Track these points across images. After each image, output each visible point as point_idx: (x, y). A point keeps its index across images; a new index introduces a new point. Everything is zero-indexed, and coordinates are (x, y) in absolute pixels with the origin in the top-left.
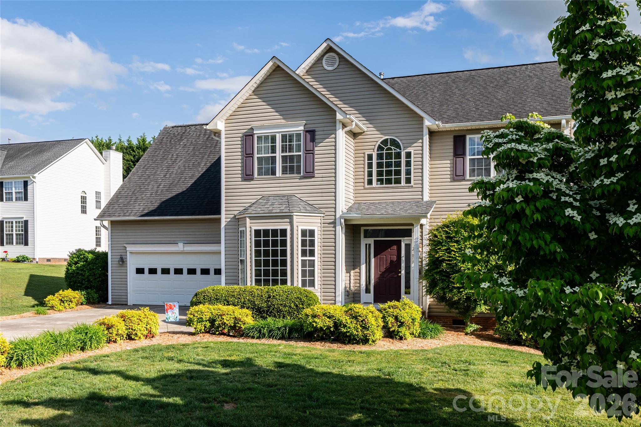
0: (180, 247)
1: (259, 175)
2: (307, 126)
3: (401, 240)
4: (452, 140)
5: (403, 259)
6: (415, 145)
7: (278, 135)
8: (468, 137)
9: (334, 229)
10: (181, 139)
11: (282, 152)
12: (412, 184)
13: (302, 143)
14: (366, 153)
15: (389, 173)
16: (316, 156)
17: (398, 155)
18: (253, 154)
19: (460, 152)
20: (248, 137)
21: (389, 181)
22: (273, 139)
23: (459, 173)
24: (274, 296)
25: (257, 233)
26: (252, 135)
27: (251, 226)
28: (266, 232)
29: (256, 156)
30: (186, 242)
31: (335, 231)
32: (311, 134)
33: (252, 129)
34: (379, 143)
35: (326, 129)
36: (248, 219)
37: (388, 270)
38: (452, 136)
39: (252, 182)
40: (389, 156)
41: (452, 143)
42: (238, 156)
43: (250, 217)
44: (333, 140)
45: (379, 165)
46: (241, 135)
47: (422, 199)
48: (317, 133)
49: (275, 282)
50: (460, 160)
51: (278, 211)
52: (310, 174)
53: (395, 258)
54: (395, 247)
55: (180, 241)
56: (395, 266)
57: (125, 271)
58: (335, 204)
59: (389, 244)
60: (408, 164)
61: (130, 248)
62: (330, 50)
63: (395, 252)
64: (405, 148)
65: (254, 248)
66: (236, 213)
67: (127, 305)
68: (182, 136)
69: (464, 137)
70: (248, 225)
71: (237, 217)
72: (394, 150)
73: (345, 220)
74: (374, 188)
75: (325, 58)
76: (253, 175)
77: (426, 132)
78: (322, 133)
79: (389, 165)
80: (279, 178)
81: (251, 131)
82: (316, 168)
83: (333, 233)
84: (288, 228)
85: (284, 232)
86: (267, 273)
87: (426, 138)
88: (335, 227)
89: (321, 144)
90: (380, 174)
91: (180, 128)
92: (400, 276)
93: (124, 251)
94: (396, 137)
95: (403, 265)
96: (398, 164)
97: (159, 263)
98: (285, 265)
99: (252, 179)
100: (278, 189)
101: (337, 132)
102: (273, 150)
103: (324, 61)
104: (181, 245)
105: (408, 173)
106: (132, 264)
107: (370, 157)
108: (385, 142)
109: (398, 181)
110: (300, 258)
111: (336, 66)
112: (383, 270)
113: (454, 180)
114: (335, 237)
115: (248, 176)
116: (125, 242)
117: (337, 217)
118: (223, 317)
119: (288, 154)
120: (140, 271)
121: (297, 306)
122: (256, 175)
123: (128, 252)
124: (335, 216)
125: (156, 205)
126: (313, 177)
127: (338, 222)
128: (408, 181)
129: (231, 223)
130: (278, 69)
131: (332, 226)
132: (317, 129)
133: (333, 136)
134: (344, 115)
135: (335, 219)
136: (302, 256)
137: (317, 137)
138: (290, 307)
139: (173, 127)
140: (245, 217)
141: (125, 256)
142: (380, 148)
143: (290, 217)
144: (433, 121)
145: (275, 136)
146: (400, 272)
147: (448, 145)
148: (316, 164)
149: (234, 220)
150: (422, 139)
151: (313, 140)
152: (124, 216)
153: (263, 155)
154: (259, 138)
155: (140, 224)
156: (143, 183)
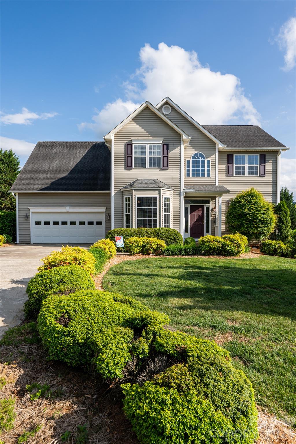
0: (67, 209)
1: (135, 167)
2: (164, 141)
3: (204, 206)
4: (226, 156)
5: (205, 215)
6: (212, 157)
7: (147, 145)
8: (234, 155)
9: (179, 198)
10: (52, 149)
11: (149, 155)
12: (210, 177)
13: (161, 150)
14: (186, 160)
15: (198, 171)
16: (169, 158)
17: (203, 162)
18: (132, 155)
19: (230, 162)
20: (129, 146)
21: (198, 175)
22: (144, 148)
23: (230, 173)
24: (161, 233)
25: (139, 199)
26: (131, 145)
27: (136, 195)
28: (144, 198)
29: (134, 156)
30: (70, 206)
31: (180, 199)
32: (167, 146)
33: (131, 141)
34: (193, 155)
35: (175, 144)
36: (133, 191)
37: (197, 221)
38: (227, 154)
39: (131, 171)
40: (198, 162)
41: (226, 158)
42: (122, 156)
43: (134, 190)
44: (179, 150)
45: (193, 166)
46: (124, 144)
47: (216, 185)
48: (169, 146)
49: (150, 226)
50: (230, 166)
51: (152, 187)
52: (165, 168)
53: (201, 215)
54: (201, 209)
55: (68, 206)
56: (201, 218)
57: (29, 223)
58: (180, 184)
59: (198, 207)
60: (208, 166)
61: (32, 210)
62: (166, 103)
63: (201, 212)
64: (207, 158)
65: (137, 207)
66: (121, 188)
67: (30, 243)
68: (52, 148)
69: (232, 155)
70: (134, 194)
71: (121, 190)
72: (201, 159)
73: (186, 193)
74: (190, 178)
75: (164, 107)
76: (132, 166)
77: (217, 151)
78: (173, 146)
79: (198, 166)
80: (148, 169)
81: (131, 142)
82: (169, 164)
83: (179, 200)
84: (158, 196)
85: (155, 199)
86: (144, 221)
87: (217, 154)
88: (180, 197)
89: (172, 152)
90: (193, 171)
91: (49, 143)
92: (204, 224)
93: (28, 211)
94: (202, 152)
95: (205, 218)
96: (203, 166)
97: (51, 219)
98: (156, 217)
99: (131, 169)
100: (147, 175)
101: (181, 146)
102: (144, 153)
103: (163, 109)
104: (67, 208)
105: (208, 171)
106: (33, 219)
107: (188, 162)
108: (196, 154)
109: (203, 175)
110: (164, 213)
111: (170, 112)
112: (195, 220)
113: (227, 176)
114: (180, 202)
115: (128, 167)
116: (29, 206)
117: (181, 191)
118: (151, 244)
119: (153, 156)
120: (38, 223)
121: (175, 238)
122: (133, 167)
123: (31, 212)
124: (180, 191)
125: (49, 184)
126: (168, 169)
127: (182, 194)
128: (208, 175)
129: (118, 194)
130: (147, 108)
131: (178, 196)
132: (169, 144)
133: (179, 148)
134: (188, 137)
135: (180, 193)
136: (165, 212)
137: (169, 148)
138: (171, 239)
139: (44, 142)
140: (132, 190)
141: (29, 215)
142: (193, 158)
143: (159, 191)
144: (223, 145)
145: (145, 146)
146: (204, 222)
147: (225, 159)
148: (169, 162)
149: (120, 192)
150: (216, 154)
151: (168, 149)
152: (29, 190)
153: (138, 156)
154: (136, 147)
155: (39, 195)
156: (36, 172)
